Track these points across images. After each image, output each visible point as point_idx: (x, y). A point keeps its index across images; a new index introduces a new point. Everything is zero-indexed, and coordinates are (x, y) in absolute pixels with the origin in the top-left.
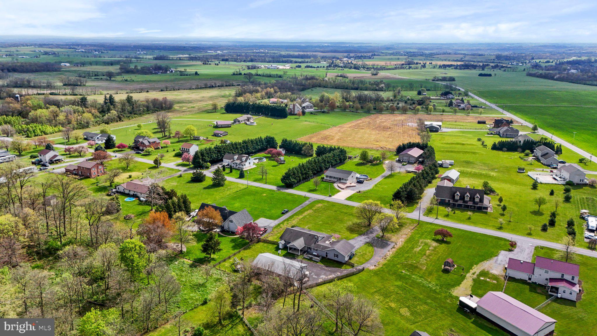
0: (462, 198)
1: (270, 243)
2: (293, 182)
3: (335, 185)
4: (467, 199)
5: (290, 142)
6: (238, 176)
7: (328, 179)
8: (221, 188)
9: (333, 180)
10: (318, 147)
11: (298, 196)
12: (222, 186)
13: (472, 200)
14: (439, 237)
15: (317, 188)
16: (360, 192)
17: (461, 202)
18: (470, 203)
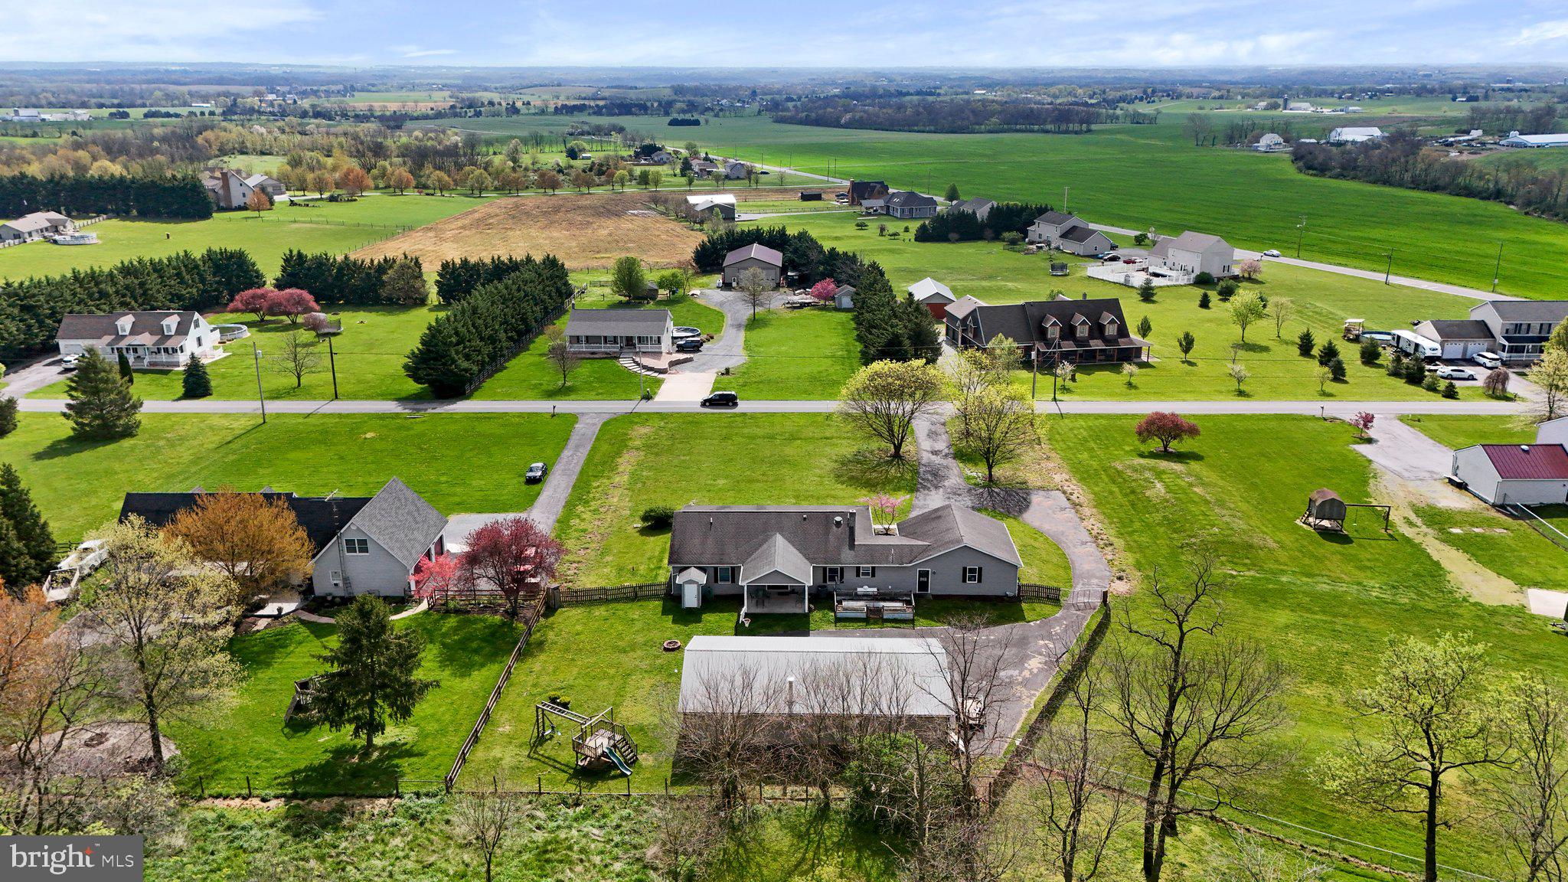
0: (1069, 332)
1: (617, 600)
2: (466, 370)
3: (626, 362)
4: (1082, 332)
5: (322, 264)
6: (181, 391)
7: (583, 347)
8: (127, 443)
9: (603, 348)
10: (445, 266)
11: (521, 415)
12: (128, 432)
13: (1096, 333)
14: (1156, 444)
15: (568, 384)
16: (727, 371)
17: (1068, 346)
18: (1097, 345)
